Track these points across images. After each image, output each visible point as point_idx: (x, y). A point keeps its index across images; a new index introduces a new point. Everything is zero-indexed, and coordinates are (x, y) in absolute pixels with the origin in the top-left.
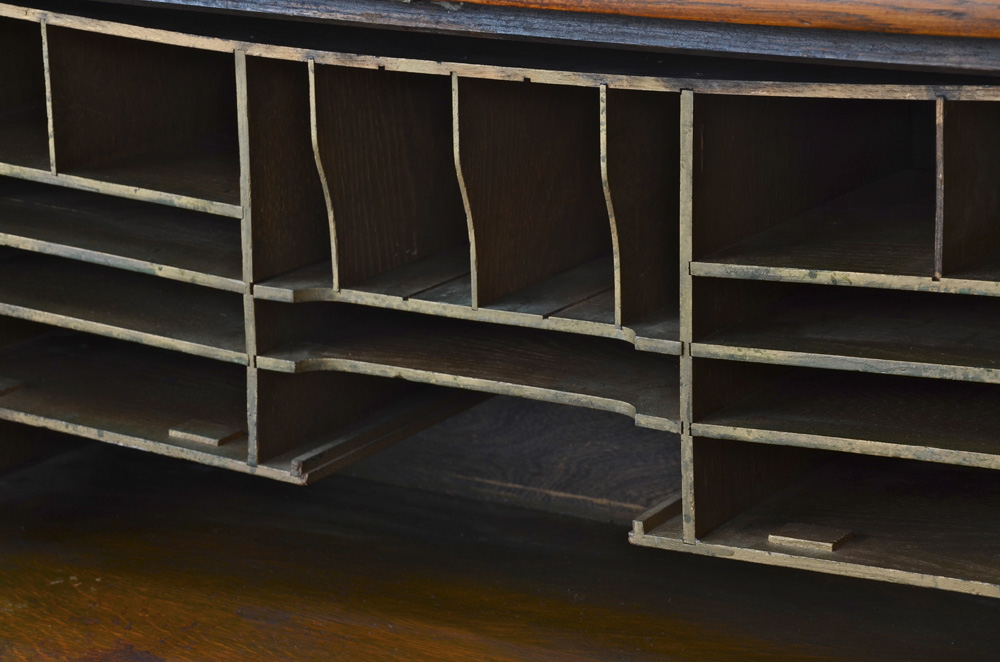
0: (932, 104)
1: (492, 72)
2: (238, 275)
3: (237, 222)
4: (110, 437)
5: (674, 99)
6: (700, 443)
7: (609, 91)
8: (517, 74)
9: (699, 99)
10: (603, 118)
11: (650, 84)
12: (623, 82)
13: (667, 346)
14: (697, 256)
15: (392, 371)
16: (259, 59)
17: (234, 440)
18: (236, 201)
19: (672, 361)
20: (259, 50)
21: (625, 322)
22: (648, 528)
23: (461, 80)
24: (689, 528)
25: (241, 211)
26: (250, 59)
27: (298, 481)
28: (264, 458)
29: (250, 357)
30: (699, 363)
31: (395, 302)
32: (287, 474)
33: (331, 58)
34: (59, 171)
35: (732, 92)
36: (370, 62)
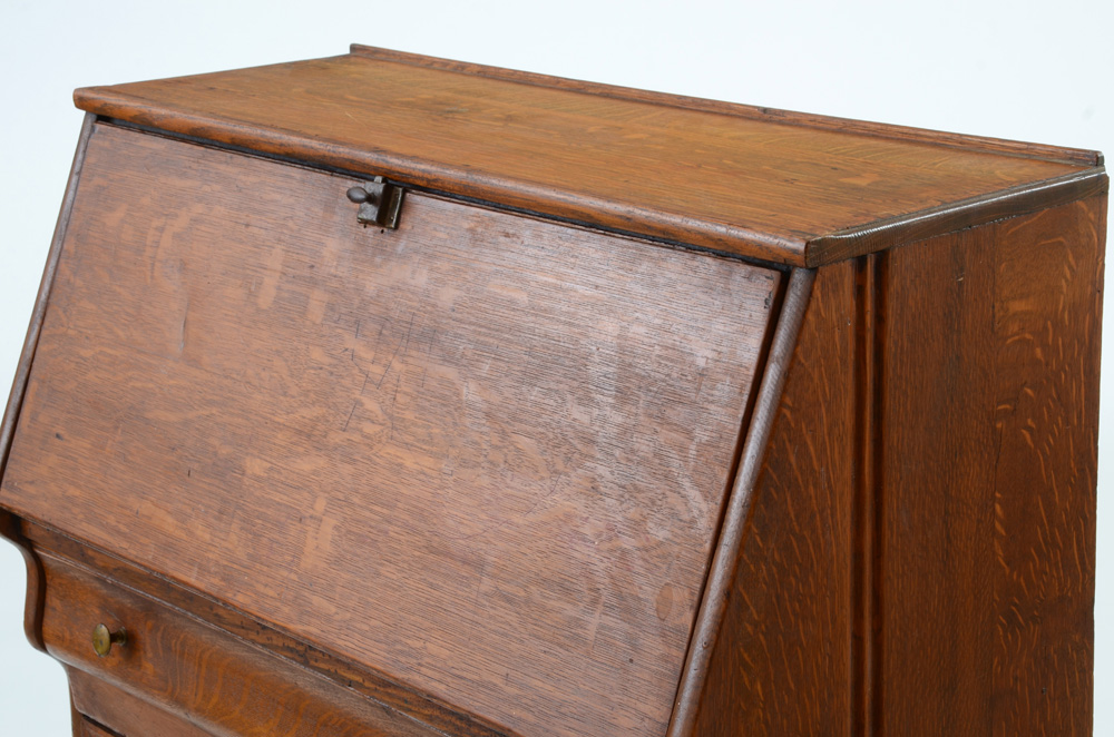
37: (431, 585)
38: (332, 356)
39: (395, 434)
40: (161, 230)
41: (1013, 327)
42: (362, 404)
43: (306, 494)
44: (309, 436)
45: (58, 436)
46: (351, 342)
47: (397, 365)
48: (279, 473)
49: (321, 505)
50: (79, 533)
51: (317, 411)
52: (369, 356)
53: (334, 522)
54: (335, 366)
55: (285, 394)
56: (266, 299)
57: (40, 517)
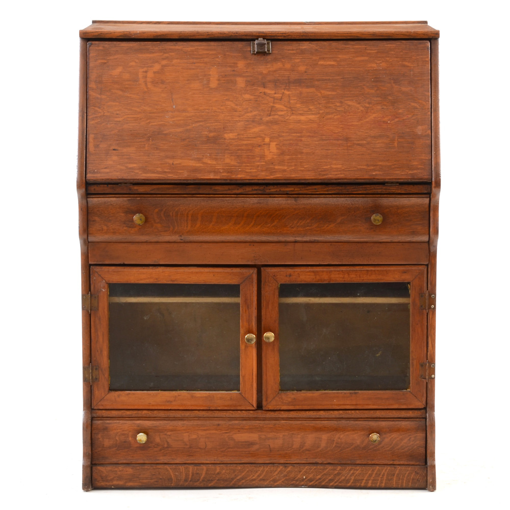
37: (327, 150)
38: (255, 96)
39: (294, 112)
40: (146, 72)
42: (274, 107)
43: (260, 138)
44: (253, 121)
45: (114, 150)
46: (262, 90)
47: (287, 92)
48: (243, 135)
49: (267, 140)
50: (143, 178)
51: (254, 113)
52: (273, 92)
53: (275, 143)
54: (257, 98)
55: (236, 111)
56: (214, 84)
57: (117, 178)
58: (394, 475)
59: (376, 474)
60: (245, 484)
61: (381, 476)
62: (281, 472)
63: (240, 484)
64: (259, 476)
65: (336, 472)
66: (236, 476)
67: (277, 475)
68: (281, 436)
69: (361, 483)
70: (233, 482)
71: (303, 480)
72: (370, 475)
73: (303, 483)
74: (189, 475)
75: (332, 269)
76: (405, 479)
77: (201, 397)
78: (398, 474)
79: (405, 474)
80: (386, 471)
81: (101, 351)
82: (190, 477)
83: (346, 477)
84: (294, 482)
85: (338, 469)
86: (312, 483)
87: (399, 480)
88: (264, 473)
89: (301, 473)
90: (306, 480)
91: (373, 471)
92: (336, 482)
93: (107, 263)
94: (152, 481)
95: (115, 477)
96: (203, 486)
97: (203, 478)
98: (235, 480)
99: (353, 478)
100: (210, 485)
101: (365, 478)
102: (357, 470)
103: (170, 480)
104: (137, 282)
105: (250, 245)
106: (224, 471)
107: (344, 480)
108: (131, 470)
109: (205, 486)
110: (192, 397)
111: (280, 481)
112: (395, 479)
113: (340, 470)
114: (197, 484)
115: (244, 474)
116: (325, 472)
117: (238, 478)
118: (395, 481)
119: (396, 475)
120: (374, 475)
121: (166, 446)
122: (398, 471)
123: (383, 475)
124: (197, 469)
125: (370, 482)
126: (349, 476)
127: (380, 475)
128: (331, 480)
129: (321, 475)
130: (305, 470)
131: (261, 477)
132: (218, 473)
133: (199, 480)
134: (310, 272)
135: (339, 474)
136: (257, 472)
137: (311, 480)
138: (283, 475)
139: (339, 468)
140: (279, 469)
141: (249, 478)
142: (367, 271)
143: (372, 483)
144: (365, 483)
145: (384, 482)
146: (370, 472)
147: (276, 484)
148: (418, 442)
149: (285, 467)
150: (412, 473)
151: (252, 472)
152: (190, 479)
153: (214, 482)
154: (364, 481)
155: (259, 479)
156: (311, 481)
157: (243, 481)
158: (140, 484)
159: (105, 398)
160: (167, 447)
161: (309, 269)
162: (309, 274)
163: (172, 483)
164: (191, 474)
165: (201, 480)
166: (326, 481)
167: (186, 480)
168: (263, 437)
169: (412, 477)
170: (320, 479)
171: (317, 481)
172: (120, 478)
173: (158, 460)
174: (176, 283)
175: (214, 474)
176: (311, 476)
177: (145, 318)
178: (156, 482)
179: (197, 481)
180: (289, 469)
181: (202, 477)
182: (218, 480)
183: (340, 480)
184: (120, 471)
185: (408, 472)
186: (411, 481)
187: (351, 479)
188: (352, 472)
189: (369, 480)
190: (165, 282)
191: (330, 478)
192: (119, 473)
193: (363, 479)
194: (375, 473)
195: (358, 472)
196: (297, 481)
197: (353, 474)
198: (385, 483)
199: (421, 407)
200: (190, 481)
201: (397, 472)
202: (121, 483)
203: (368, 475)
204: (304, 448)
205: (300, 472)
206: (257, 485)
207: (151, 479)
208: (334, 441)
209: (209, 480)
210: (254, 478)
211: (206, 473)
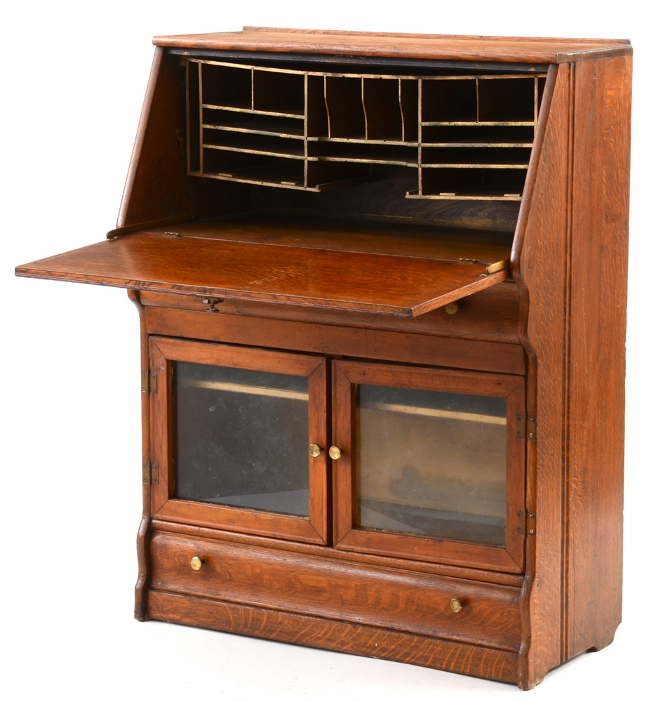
0: (475, 80)
1: (372, 76)
2: (303, 135)
3: (303, 120)
4: (265, 184)
5: (417, 81)
6: (423, 169)
7: (401, 80)
8: (378, 76)
9: (423, 81)
10: (400, 87)
11: (411, 78)
12: (405, 78)
13: (415, 144)
14: (422, 121)
15: (344, 160)
16: (311, 76)
17: (300, 183)
18: (303, 115)
19: (416, 149)
20: (311, 73)
21: (405, 141)
22: (410, 194)
23: (364, 79)
24: (420, 192)
25: (305, 117)
26: (308, 76)
27: (318, 191)
28: (308, 186)
29: (307, 158)
30: (423, 149)
31: (345, 140)
32: (315, 190)
33: (330, 75)
34: (254, 109)
35: (431, 79)
36: (341, 75)
41: (608, 101)
58: (481, 660)
59: (460, 654)
60: (310, 641)
61: (465, 659)
62: (350, 633)
63: (304, 641)
64: (325, 634)
65: (413, 644)
66: (300, 630)
67: (345, 636)
68: (353, 586)
69: (442, 664)
70: (296, 638)
71: (375, 648)
72: (453, 655)
73: (374, 652)
74: (248, 620)
75: (413, 370)
76: (494, 667)
77: (266, 520)
78: (486, 659)
79: (495, 660)
80: (471, 652)
81: (161, 446)
82: (250, 622)
83: (424, 653)
84: (365, 649)
85: (415, 641)
86: (386, 653)
87: (487, 668)
88: (331, 631)
89: (373, 638)
90: (378, 649)
91: (456, 649)
92: (412, 658)
93: (165, 333)
94: (210, 620)
95: (171, 609)
96: (263, 637)
97: (265, 626)
98: (299, 635)
99: (432, 655)
100: (271, 637)
101: (447, 659)
102: (437, 646)
103: (228, 622)
104: (197, 362)
105: (316, 327)
106: (287, 621)
107: (422, 656)
108: (187, 602)
109: (266, 637)
110: (257, 518)
111: (349, 646)
112: (482, 665)
113: (418, 642)
114: (257, 633)
115: (308, 628)
116: (400, 642)
117: (302, 633)
118: (481, 668)
119: (483, 660)
120: (457, 656)
121: (228, 578)
122: (485, 655)
123: (468, 658)
124: (257, 613)
125: (453, 664)
126: (427, 652)
127: (464, 656)
128: (407, 654)
129: (396, 644)
130: (377, 634)
131: (327, 637)
132: (280, 623)
133: (259, 628)
134: (387, 371)
135: (416, 647)
136: (323, 629)
137: (384, 650)
138: (351, 638)
139: (416, 638)
140: (348, 629)
141: (314, 635)
142: (455, 377)
143: (455, 666)
144: (447, 665)
145: (469, 667)
146: (452, 651)
147: (344, 648)
148: (512, 620)
149: (355, 627)
150: (502, 661)
151: (317, 627)
152: (249, 625)
153: (275, 633)
154: (445, 662)
155: (325, 638)
156: (384, 652)
157: (308, 638)
158: (197, 622)
159: (165, 507)
160: (229, 580)
161: (386, 367)
162: (386, 374)
163: (230, 627)
164: (251, 619)
165: (261, 629)
166: (401, 654)
167: (245, 626)
168: (333, 583)
169: (502, 667)
170: (394, 650)
171: (391, 652)
172: (176, 611)
173: (219, 595)
174: (238, 367)
175: (275, 623)
176: (384, 644)
177: (211, 410)
178: (214, 622)
179: (257, 629)
180: (358, 631)
181: (263, 625)
182: (280, 632)
183: (417, 656)
184: (176, 602)
185: (497, 659)
186: (501, 672)
187: (430, 656)
188: (431, 647)
189: (451, 661)
190: (227, 365)
191: (406, 651)
192: (175, 604)
193: (444, 660)
194: (458, 653)
195: (438, 648)
196: (367, 648)
197: (433, 649)
198: (470, 669)
199: (517, 572)
200: (250, 628)
201: (484, 657)
202: (177, 617)
203: (449, 655)
204: (381, 606)
205: (372, 636)
206: (322, 645)
207: (209, 618)
208: (413, 601)
209: (270, 630)
210: (319, 635)
211: (267, 621)
